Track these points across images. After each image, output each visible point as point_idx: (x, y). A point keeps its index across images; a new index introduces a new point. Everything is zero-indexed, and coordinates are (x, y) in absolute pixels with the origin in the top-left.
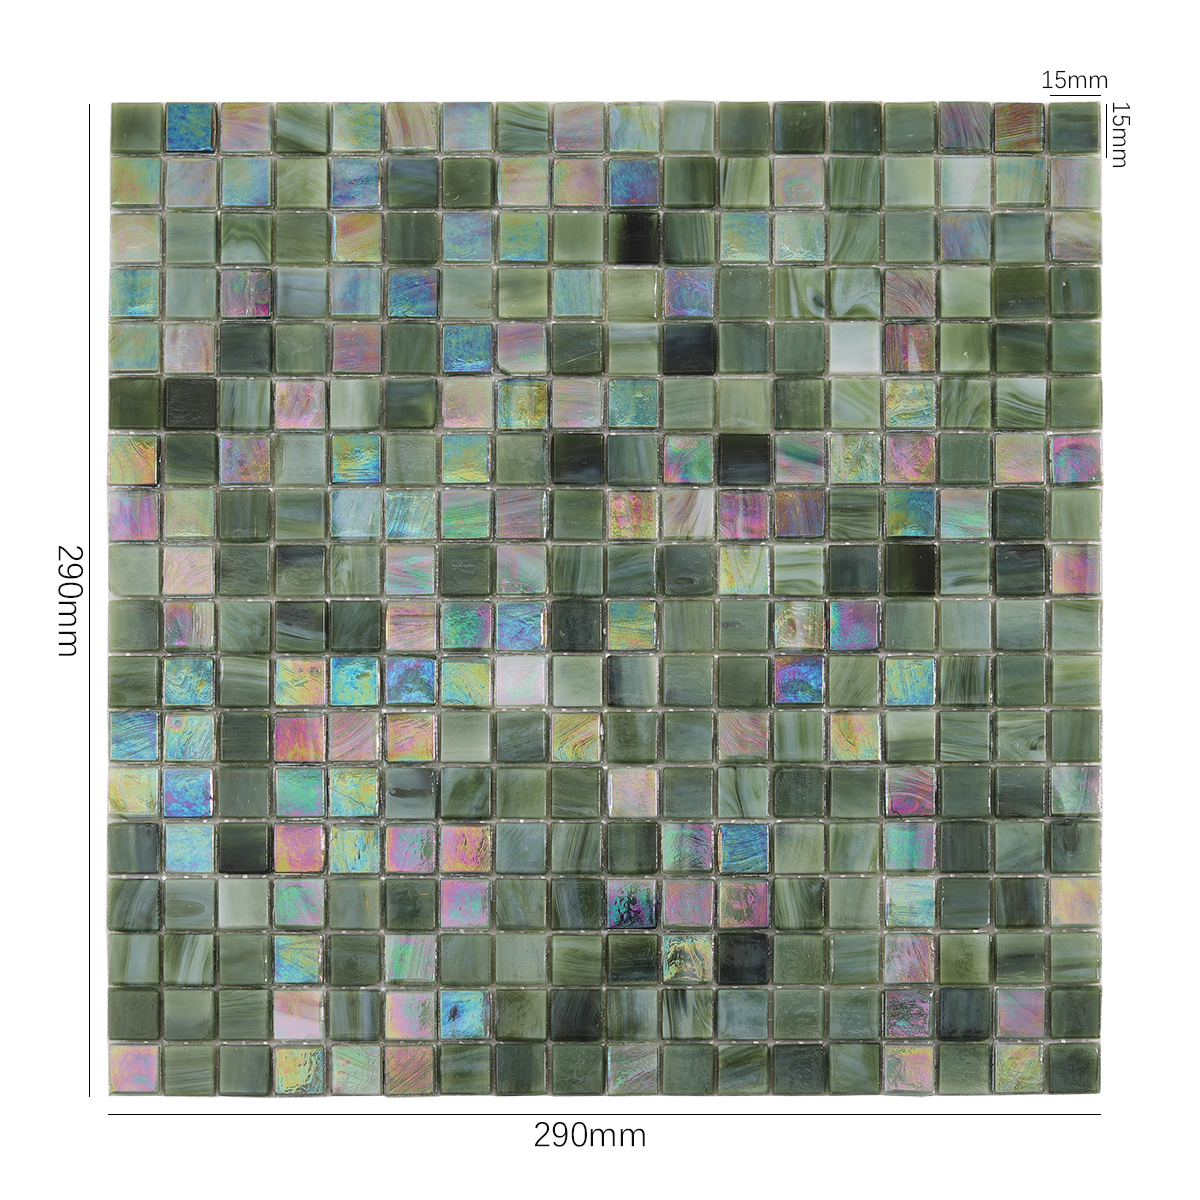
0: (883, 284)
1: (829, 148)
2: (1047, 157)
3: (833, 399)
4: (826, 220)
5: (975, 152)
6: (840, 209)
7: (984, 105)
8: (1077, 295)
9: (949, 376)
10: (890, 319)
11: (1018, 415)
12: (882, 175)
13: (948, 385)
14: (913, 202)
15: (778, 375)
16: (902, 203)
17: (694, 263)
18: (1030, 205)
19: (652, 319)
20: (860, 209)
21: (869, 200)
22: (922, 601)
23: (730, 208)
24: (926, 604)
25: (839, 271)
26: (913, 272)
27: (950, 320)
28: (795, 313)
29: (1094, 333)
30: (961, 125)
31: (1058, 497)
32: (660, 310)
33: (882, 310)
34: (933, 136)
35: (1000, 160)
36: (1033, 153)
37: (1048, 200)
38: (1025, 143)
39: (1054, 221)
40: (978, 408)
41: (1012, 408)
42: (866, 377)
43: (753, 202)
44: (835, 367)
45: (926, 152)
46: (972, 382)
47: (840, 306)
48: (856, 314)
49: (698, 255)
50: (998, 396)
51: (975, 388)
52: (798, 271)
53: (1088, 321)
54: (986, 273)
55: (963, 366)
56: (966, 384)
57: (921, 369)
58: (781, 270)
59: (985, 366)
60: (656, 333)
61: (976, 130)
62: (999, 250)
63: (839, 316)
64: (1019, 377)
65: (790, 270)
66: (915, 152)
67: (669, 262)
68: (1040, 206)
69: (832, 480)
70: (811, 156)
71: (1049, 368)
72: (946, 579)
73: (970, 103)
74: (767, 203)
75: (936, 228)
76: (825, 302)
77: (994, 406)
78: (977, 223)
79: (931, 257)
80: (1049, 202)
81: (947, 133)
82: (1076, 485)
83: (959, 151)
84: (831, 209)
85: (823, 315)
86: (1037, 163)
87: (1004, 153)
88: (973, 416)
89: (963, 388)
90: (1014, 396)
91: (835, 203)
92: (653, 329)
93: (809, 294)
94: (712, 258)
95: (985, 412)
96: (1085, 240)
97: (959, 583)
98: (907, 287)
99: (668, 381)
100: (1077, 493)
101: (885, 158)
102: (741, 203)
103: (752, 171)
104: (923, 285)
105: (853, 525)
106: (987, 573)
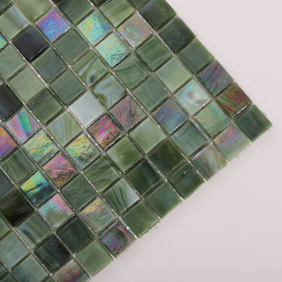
0: (122, 98)
1: (159, 32)
2: (232, 121)
3: (58, 118)
4: (129, 54)
5: (208, 91)
6: (138, 56)
7: (230, 79)
8: (185, 182)
9: (107, 158)
10: (111, 114)
11: (115, 199)
12: (167, 61)
13: (103, 161)
14: (166, 83)
15: (50, 88)
16: (161, 79)
17: (67, 17)
18: (206, 132)
19: (31, 19)
20: (145, 64)
21: (152, 65)
22: (7, 224)
23: (102, 13)
24: (6, 226)
25: (112, 77)
26: (138, 107)
27: (131, 139)
28: (81, 73)
29: (176, 202)
30: (214, 76)
31: (95, 244)
32: (38, 19)
33: (112, 107)
34: (199, 68)
35: (214, 104)
36: (229, 115)
37: (215, 137)
38: (229, 109)
39: (207, 147)
40: (104, 180)
41: (115, 194)
42: (78, 124)
43: (112, 19)
44: (72, 108)
45: (191, 72)
46: (112, 169)
47: (98, 89)
48: (101, 99)
49: (71, 16)
50: (116, 185)
51: (111, 172)
52: (98, 60)
53: (179, 195)
54: (163, 137)
55: (116, 160)
56: (109, 167)
57: (100, 144)
58: (93, 53)
59: (124, 169)
60: (26, 26)
61: (217, 84)
62: (176, 134)
63: (94, 92)
64: (132, 187)
65: (96, 57)
66: (187, 67)
67: (59, 7)
68: (209, 136)
69: (25, 146)
70: (150, 27)
71: (145, 196)
72: (23, 226)
73: (226, 72)
74: (116, 25)
75: (165, 101)
76: (95, 82)
77: (111, 186)
78: (179, 116)
79: (150, 109)
80: (214, 138)
81: (206, 73)
82: (107, 248)
83: (203, 84)
84: (136, 53)
85: (89, 85)
86: (225, 120)
87: (219, 103)
88: (98, 181)
89: (106, 168)
90: (121, 191)
91: (139, 52)
92: (27, 23)
93: (93, 72)
94: (75, 22)
95: (105, 185)
96: (211, 166)
97: (26, 233)
98: (129, 109)
99: (11, 47)
100: (103, 251)
101: (175, 57)
102: (107, 15)
103: (123, 9)
104: (135, 116)
105: (14, 170)
106: (39, 241)
